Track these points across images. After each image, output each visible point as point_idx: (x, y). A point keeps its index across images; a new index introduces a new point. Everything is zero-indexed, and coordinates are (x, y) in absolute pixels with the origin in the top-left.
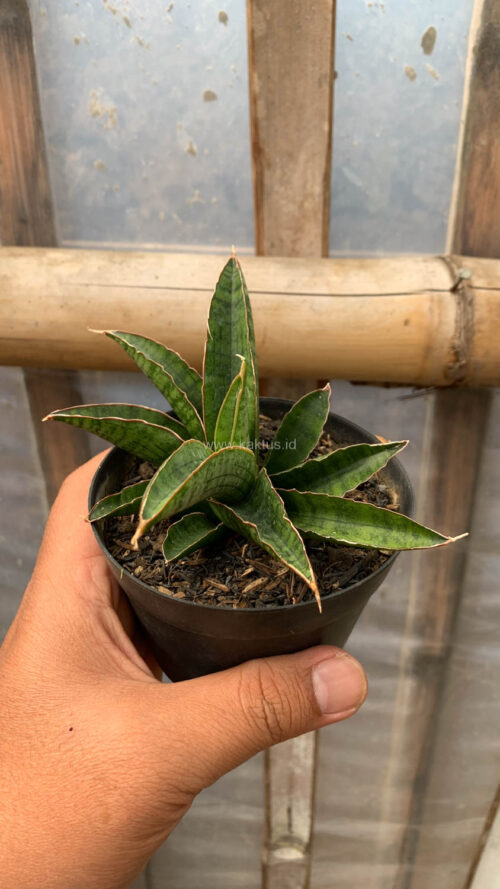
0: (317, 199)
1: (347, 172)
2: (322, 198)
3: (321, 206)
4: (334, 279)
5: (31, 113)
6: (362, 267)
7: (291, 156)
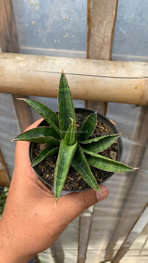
0: (109, 38)
1: (120, 28)
2: (111, 38)
3: (110, 41)
4: (113, 71)
5: (9, 3)
6: (123, 66)
7: (101, 22)
